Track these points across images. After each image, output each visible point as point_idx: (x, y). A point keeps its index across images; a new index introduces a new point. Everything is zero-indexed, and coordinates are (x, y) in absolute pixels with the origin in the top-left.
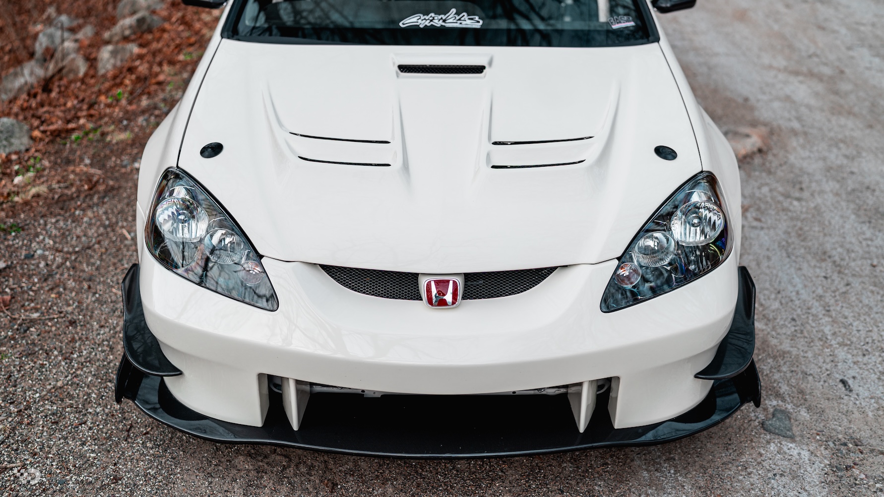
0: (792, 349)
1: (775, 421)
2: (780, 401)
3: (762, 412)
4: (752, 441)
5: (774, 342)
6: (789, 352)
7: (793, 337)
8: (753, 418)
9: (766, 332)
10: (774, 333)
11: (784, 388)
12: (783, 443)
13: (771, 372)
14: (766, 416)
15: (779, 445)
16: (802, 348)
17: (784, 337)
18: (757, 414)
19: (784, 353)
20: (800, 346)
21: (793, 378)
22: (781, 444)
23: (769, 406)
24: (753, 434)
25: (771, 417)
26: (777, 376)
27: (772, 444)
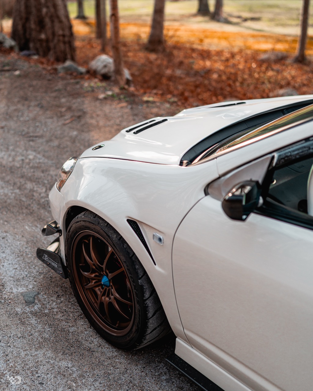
0: (36, 353)
1: (33, 295)
2: (33, 310)
3: (41, 299)
4: (41, 285)
5: (50, 354)
6: (36, 350)
7: (38, 364)
8: (44, 295)
9: (57, 359)
10: (52, 362)
11: (33, 321)
12: (26, 290)
13: (44, 328)
14: (38, 297)
15: (28, 289)
16: (29, 357)
17: (44, 362)
18: (43, 297)
19: (40, 347)
20: (31, 358)
21: (30, 330)
22: (27, 289)
23: (38, 303)
24: (42, 289)
25: (35, 297)
26: (40, 327)
27: (31, 288)
